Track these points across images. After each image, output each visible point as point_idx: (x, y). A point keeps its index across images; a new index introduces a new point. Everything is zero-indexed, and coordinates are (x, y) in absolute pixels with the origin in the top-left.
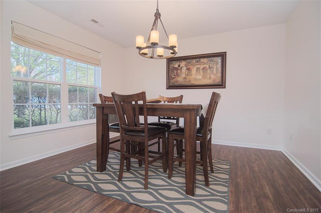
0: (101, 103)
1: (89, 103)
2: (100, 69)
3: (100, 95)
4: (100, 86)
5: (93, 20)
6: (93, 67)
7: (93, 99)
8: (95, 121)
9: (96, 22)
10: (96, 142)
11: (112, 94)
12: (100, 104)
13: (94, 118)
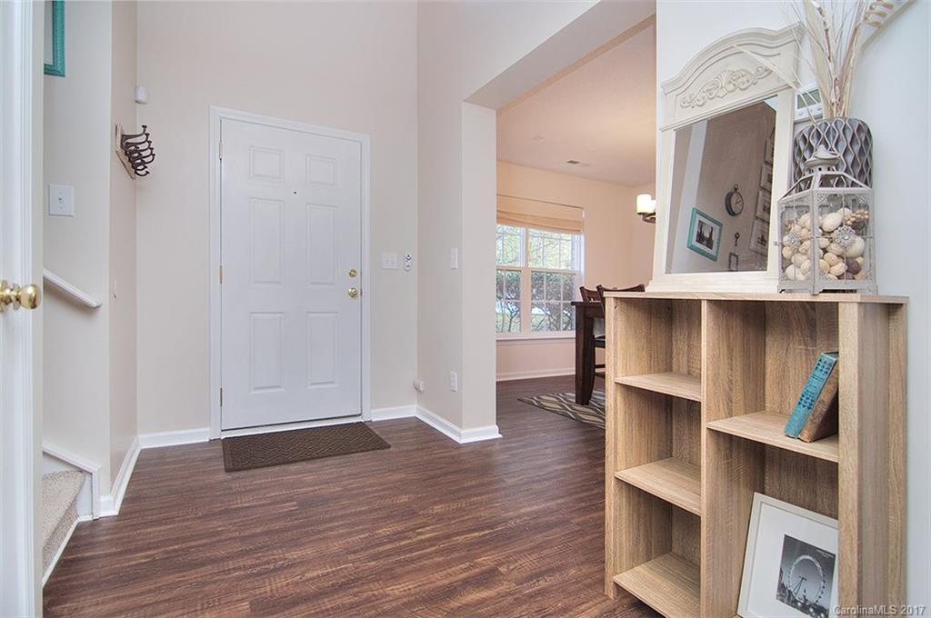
0: (582, 301)
1: (562, 302)
2: (582, 237)
3: (582, 288)
4: (583, 270)
5: (571, 162)
6: (569, 237)
7: (569, 295)
8: (573, 334)
9: (575, 163)
10: (574, 373)
11: (598, 287)
12: (581, 303)
13: (572, 329)
